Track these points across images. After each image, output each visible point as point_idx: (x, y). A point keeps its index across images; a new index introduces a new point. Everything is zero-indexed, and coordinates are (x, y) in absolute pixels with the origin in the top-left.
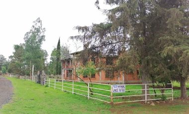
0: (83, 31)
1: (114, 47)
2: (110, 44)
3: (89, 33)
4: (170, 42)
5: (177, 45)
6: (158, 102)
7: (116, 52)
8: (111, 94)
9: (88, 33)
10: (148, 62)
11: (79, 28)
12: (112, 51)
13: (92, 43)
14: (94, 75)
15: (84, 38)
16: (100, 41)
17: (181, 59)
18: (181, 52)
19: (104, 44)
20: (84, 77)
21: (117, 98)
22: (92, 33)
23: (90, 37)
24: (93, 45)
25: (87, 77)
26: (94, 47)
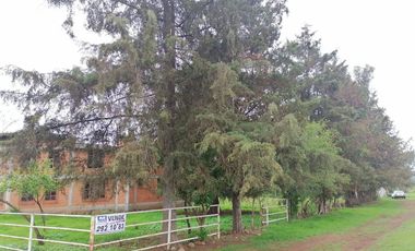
0: (27, 81)
1: (107, 127)
2: (97, 119)
3: (42, 89)
4: (215, 126)
5: (227, 131)
6: (192, 245)
7: (111, 138)
8: (92, 237)
9: (40, 87)
10: (175, 162)
11: (16, 74)
12: (99, 135)
13: (51, 114)
14: (54, 193)
15: (28, 99)
16: (73, 111)
17: (231, 157)
18: (232, 145)
19: (82, 120)
20: (23, 199)
21: (108, 246)
22: (51, 89)
23: (46, 98)
24: (54, 120)
25: (31, 198)
26: (55, 125)
